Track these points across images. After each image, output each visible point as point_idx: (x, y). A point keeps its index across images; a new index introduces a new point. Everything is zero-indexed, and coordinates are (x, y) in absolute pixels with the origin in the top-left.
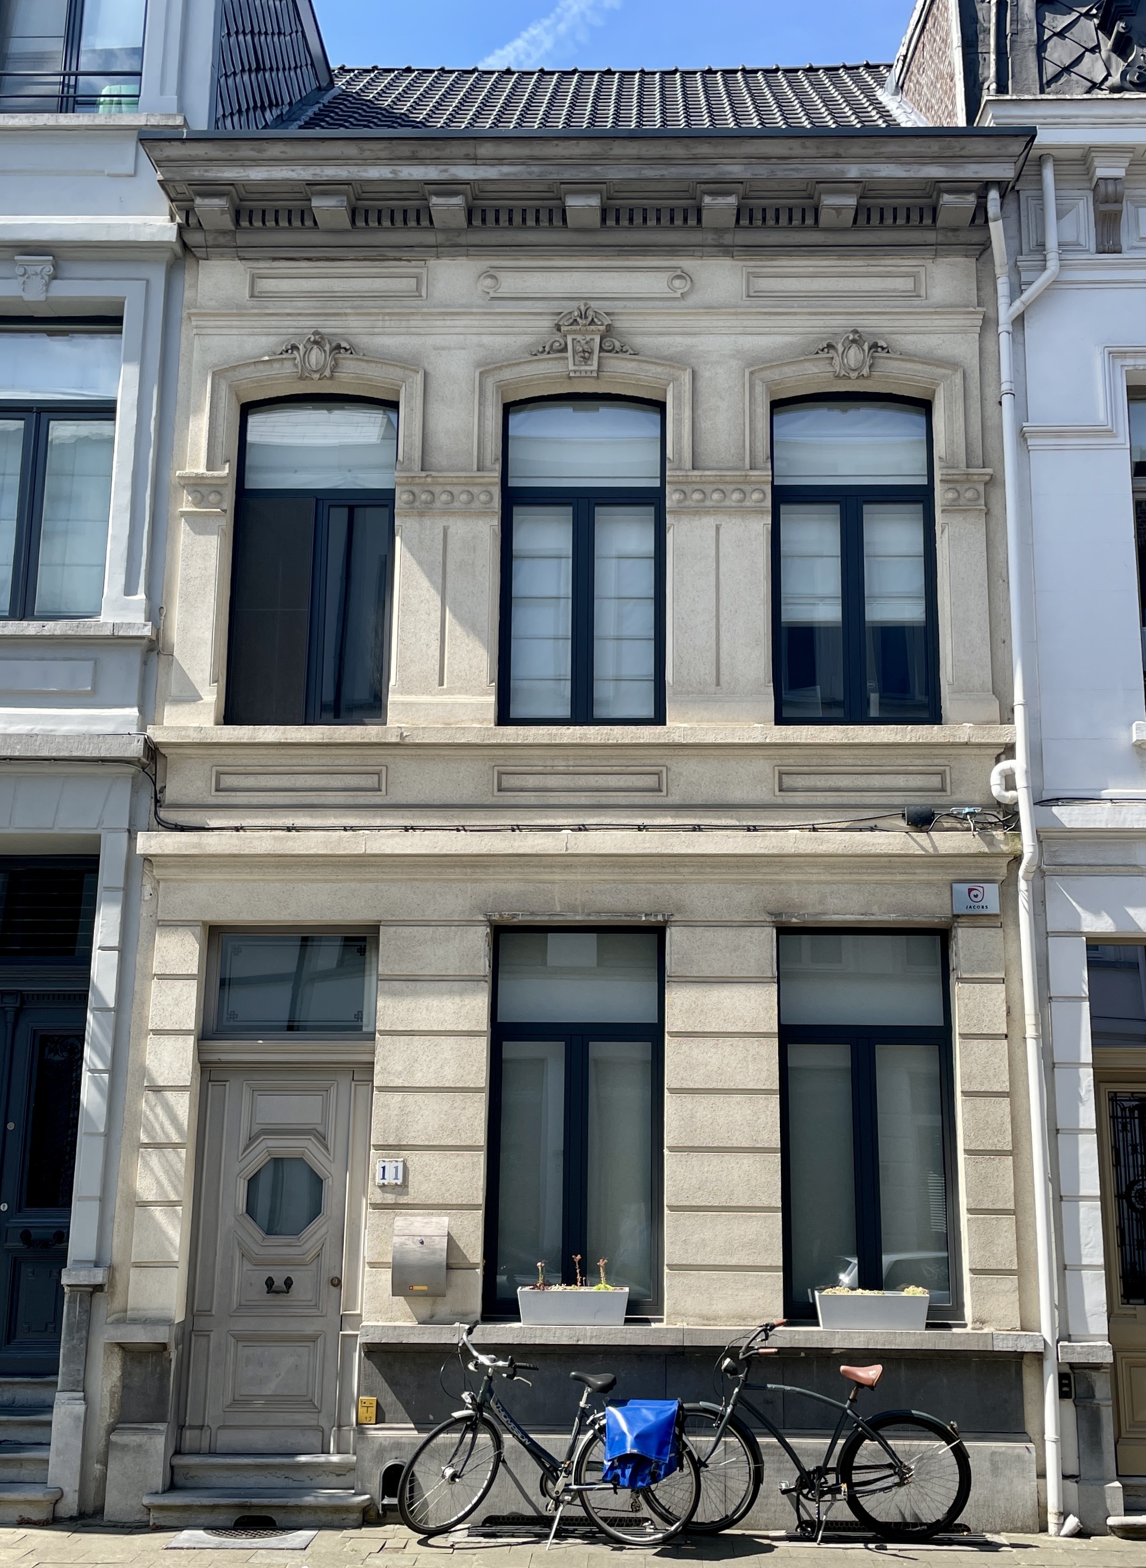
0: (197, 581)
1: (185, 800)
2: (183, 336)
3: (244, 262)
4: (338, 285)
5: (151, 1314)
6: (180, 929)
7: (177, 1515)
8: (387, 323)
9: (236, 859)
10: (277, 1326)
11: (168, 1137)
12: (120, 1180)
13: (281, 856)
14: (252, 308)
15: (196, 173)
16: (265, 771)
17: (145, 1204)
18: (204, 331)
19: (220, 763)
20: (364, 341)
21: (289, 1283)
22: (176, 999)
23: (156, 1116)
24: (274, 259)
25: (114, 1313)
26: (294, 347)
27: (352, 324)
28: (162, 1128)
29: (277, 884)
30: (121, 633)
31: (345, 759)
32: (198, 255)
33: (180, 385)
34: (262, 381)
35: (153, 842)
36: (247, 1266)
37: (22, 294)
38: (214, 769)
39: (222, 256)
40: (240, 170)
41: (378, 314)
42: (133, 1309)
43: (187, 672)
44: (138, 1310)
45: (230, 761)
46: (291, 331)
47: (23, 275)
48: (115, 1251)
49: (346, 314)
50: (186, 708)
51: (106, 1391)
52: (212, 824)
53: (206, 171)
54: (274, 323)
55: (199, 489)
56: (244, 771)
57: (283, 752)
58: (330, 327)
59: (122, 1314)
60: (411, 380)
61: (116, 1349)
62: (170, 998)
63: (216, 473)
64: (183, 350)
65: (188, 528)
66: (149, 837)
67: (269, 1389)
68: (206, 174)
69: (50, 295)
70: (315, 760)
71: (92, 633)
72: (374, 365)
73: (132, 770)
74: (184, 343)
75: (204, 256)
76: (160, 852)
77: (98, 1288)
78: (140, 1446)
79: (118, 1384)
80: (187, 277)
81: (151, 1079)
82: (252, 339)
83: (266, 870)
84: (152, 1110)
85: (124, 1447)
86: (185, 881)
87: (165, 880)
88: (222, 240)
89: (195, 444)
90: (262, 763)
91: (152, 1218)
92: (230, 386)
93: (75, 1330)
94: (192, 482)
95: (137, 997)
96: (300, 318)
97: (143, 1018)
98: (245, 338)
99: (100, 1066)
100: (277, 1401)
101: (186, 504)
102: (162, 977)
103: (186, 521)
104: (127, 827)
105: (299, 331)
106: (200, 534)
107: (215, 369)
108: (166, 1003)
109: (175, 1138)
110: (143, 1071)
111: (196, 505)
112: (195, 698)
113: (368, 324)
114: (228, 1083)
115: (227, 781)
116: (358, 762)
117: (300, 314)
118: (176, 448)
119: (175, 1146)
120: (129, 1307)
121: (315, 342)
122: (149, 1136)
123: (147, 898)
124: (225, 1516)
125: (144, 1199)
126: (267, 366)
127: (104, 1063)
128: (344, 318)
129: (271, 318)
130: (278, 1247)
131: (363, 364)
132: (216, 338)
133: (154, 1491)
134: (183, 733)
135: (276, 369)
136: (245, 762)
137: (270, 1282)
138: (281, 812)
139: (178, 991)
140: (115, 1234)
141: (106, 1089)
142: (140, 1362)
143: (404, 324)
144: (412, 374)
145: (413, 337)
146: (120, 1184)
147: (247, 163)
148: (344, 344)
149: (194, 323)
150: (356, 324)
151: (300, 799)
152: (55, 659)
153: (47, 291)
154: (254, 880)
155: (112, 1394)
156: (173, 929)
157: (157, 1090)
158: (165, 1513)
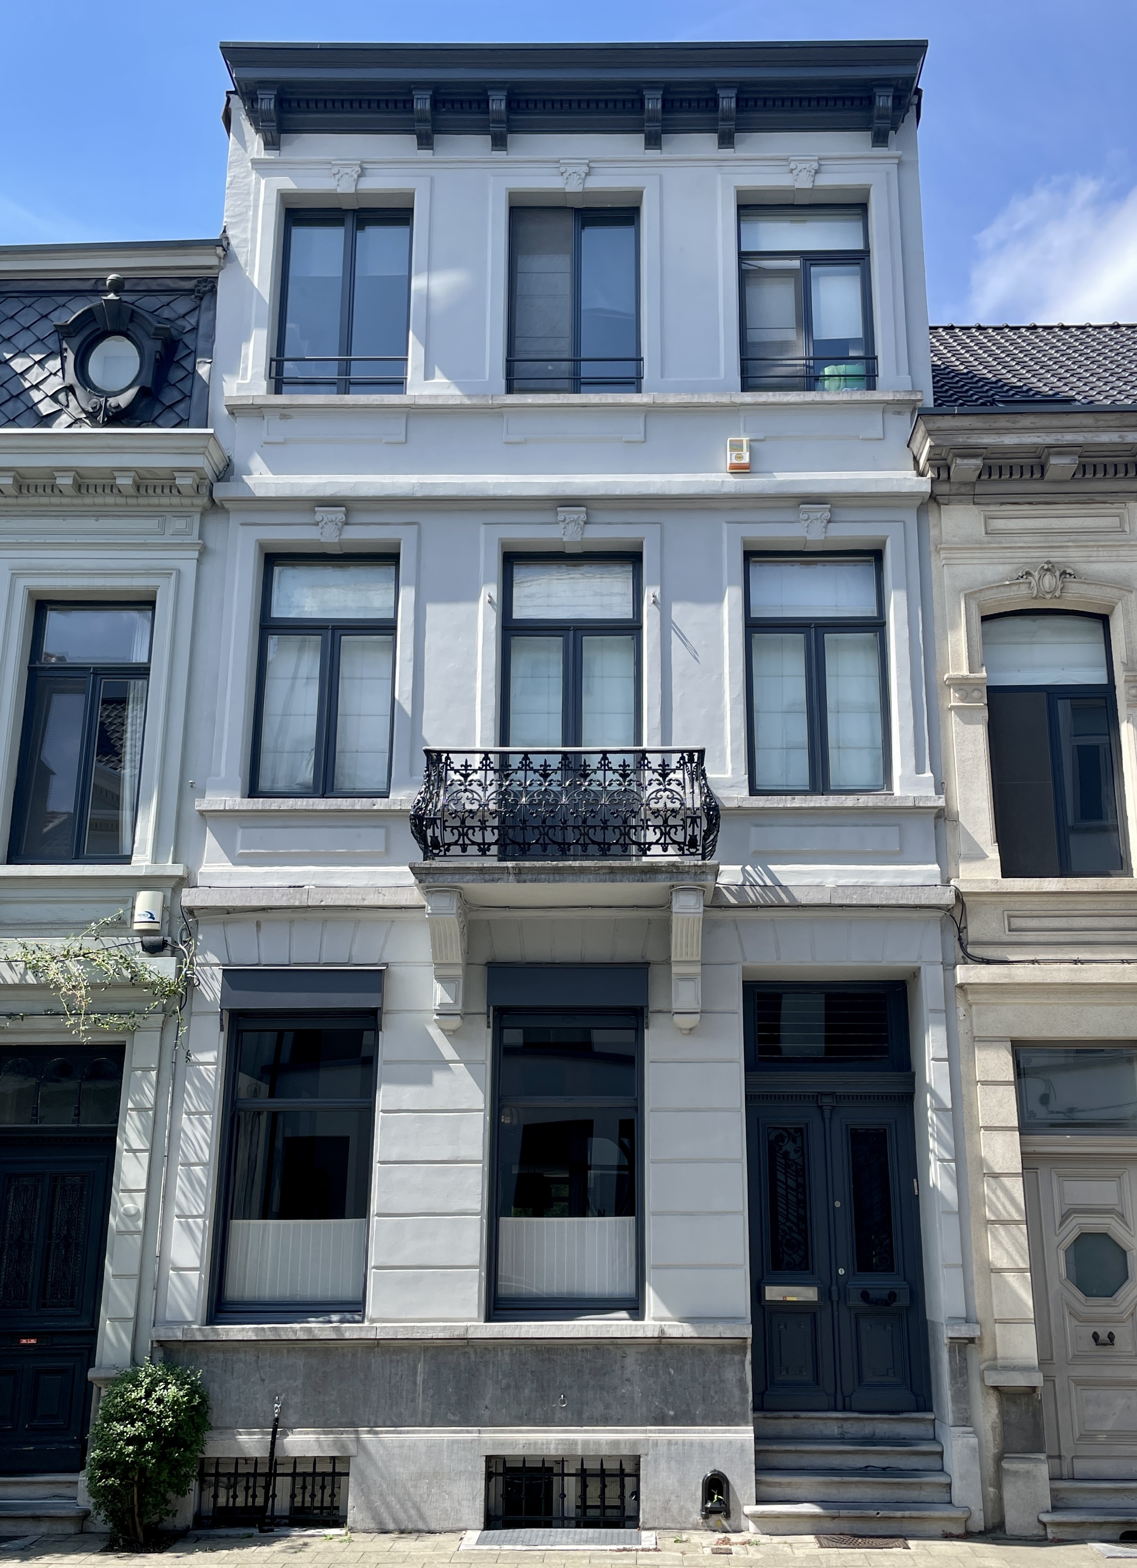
0: (971, 762)
1: (985, 939)
2: (933, 565)
3: (977, 506)
4: (1055, 523)
5: (1017, 1362)
6: (994, 1044)
7: (1072, 1530)
8: (1101, 554)
9: (1036, 987)
10: (1108, 1372)
11: (1010, 1215)
12: (973, 1250)
13: (1074, 984)
14: (989, 543)
15: (961, 440)
16: (1046, 915)
17: (1000, 1271)
18: (952, 562)
19: (1010, 908)
20: (1083, 568)
21: (1111, 1336)
22: (1000, 1102)
23: (998, 1198)
24: (1002, 504)
25: (985, 1361)
26: (1028, 574)
27: (1072, 554)
28: (1004, 1207)
29: (1069, 1007)
30: (921, 805)
31: (1112, 904)
32: (940, 501)
33: (935, 605)
34: (1003, 600)
35: (972, 973)
36: (1076, 1323)
37: (806, 535)
38: (1006, 913)
39: (960, 502)
40: (995, 437)
41: (1093, 546)
42: (1003, 1358)
43: (972, 835)
44: (1007, 1359)
45: (1017, 907)
46: (1023, 560)
47: (806, 520)
48: (978, 1310)
49: (1067, 547)
50: (978, 865)
51: (988, 1426)
52: (1011, 958)
53: (968, 438)
54: (1008, 554)
55: (963, 687)
56: (1030, 915)
57: (1061, 899)
58: (1056, 556)
59: (992, 1362)
60: (1125, 598)
61: (991, 1391)
62: (994, 1100)
63: (977, 675)
64: (934, 576)
65: (958, 719)
66: (967, 970)
67: (1109, 1425)
68: (969, 440)
69: (828, 535)
70: (1087, 905)
71: (897, 805)
72: (1094, 586)
73: (941, 914)
74: (934, 572)
75: (946, 502)
76: (978, 981)
77: (972, 1340)
78: (1028, 1472)
79: (997, 1421)
80: (931, 518)
81: (989, 1167)
82: (991, 567)
83: (1060, 996)
84: (994, 1192)
85: (1016, 1473)
86: (993, 1004)
87: (977, 1004)
88: (963, 490)
89: (957, 654)
90: (1044, 908)
91: (1006, 1283)
92: (978, 605)
93: (958, 1375)
94: (958, 682)
95: (965, 1099)
96: (1029, 550)
97: (974, 1117)
98: (985, 566)
99: (948, 1157)
100: (1117, 1436)
101: (954, 699)
102: (985, 1083)
103: (956, 713)
104: (941, 960)
105: (1029, 560)
106: (968, 724)
107: (967, 592)
108: (992, 1105)
109: (1017, 1217)
110: (981, 1162)
111: (962, 700)
112: (982, 857)
113: (1085, 554)
114: (1039, 1171)
115: (1017, 923)
116: (1122, 907)
117: (1030, 547)
118: (937, 655)
119: (1016, 1222)
120: (998, 1356)
121: (1048, 570)
122: (994, 1214)
123: (962, 1018)
124: (1111, 1532)
125: (999, 1266)
126: (1007, 589)
127: (950, 1154)
128: (1066, 550)
129: (1006, 551)
130: (1099, 1307)
131: (1085, 586)
132: (961, 567)
133: (1045, 1510)
134: (983, 885)
135: (1014, 592)
136: (1030, 907)
137: (1095, 1336)
138: (1067, 948)
139: (1000, 1095)
140: (976, 1296)
141: (954, 1175)
142: (1015, 1403)
143: (1114, 553)
144: (1126, 593)
145: (1122, 564)
146: (974, 1253)
147: (1002, 431)
148: (1069, 571)
149: (942, 556)
150: (1075, 554)
151: (1079, 937)
152: (866, 826)
153: (825, 532)
154: (1050, 1004)
155: (994, 1429)
156: (989, 1044)
157: (996, 1176)
158: (1062, 1529)
